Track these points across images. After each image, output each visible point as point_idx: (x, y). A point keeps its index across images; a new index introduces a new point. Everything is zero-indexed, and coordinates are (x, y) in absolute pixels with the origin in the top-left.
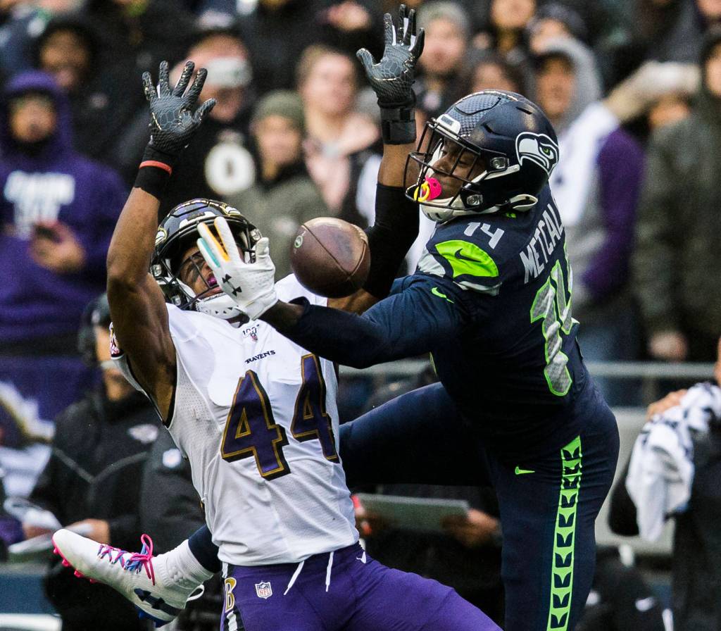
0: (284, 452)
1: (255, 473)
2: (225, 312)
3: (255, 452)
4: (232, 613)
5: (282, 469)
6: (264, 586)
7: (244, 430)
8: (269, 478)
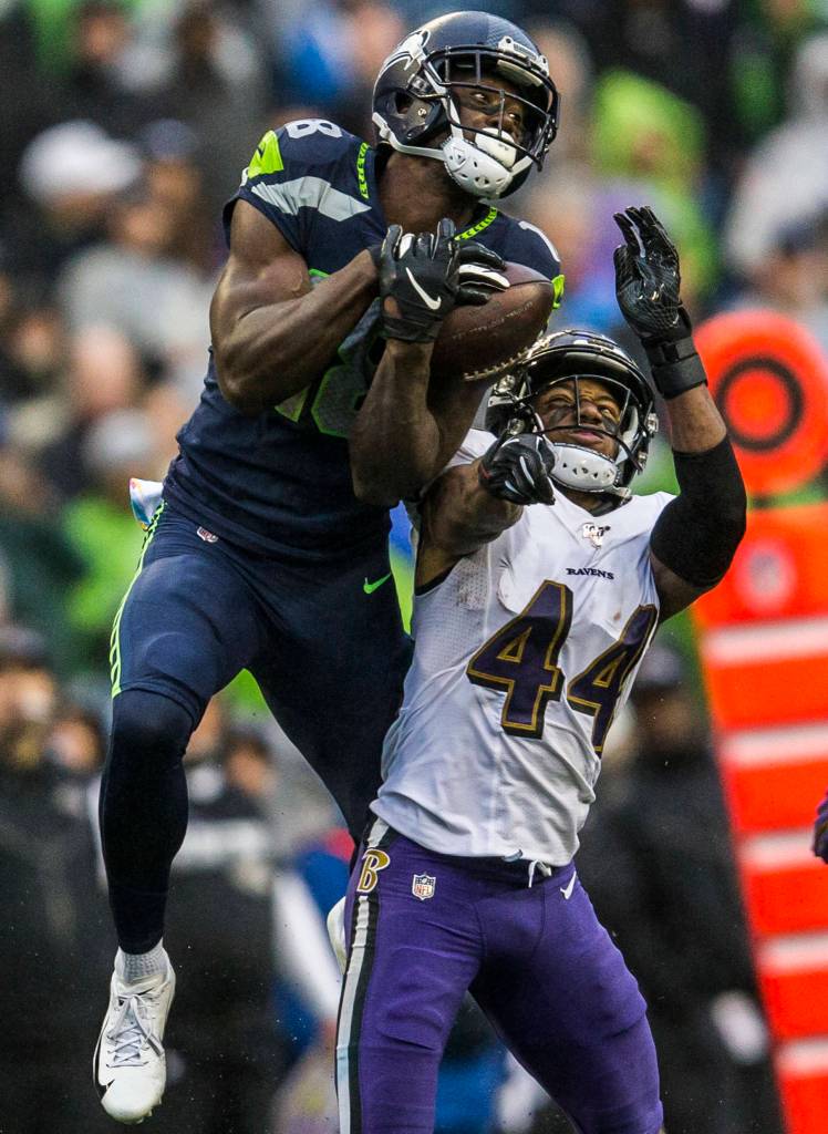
0: (547, 707)
1: (495, 715)
2: (575, 471)
3: (511, 689)
4: (366, 898)
5: (532, 728)
6: (424, 881)
7: (513, 653)
8: (510, 732)
